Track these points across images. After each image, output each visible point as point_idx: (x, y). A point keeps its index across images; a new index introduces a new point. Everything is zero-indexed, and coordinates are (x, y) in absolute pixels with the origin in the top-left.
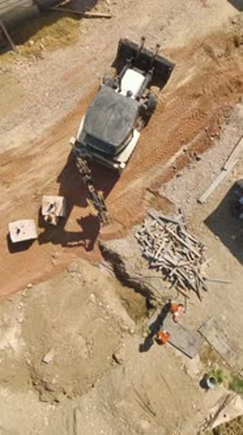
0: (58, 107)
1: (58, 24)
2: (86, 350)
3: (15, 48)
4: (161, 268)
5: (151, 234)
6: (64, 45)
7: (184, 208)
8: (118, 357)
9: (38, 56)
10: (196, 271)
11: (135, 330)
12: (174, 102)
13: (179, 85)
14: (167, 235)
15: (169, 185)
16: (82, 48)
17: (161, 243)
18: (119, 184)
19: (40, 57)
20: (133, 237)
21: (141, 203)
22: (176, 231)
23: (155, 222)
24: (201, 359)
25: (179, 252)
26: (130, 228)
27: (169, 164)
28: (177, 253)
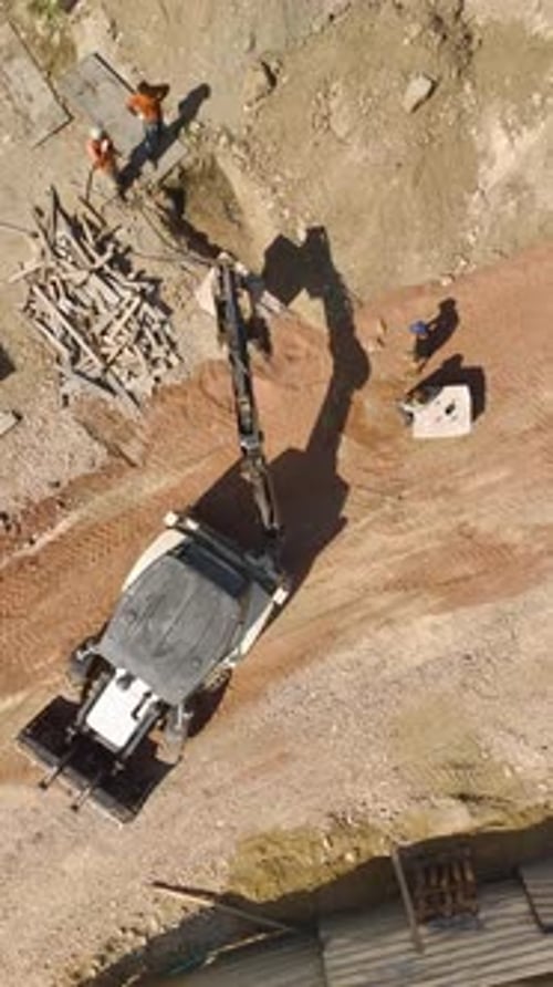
0: (313, 695)
1: (281, 890)
2: (334, 104)
3: (391, 851)
4: (132, 276)
5: (141, 357)
6: (272, 838)
7: (55, 407)
8: (262, 78)
9: (339, 824)
10: (49, 254)
11: (216, 142)
12: (37, 661)
13: (20, 697)
14: (104, 350)
15: (81, 469)
16: (234, 824)
17: (120, 333)
18: (200, 490)
19: (337, 820)
20: (186, 359)
21: (154, 436)
22: (82, 355)
23: (129, 386)
24: (73, 49)
25: (83, 305)
26: (188, 381)
27: (74, 516)
28: (87, 302)
